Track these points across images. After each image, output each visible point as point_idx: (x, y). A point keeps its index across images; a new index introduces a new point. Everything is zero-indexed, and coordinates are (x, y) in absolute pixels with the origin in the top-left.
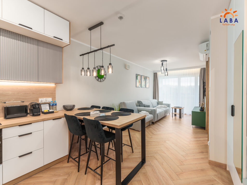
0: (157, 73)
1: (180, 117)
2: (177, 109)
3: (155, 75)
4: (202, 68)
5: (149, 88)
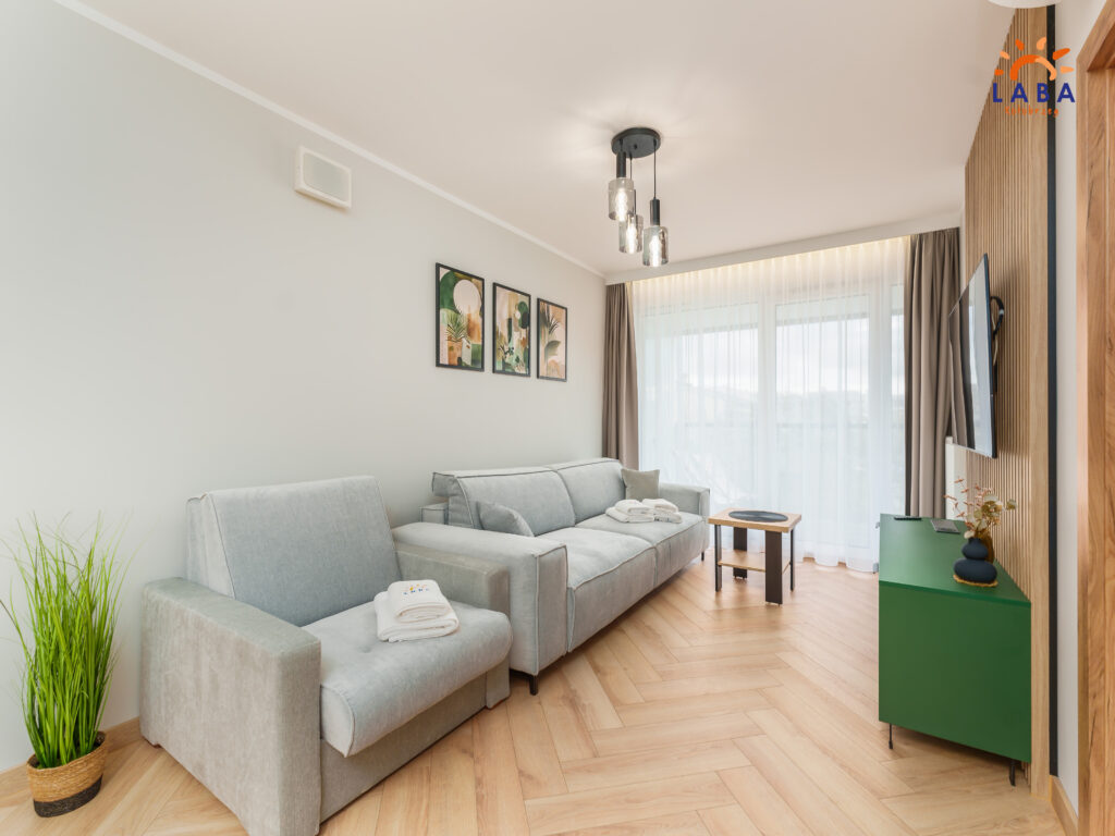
0: (627, 286)
1: (774, 594)
2: (750, 532)
3: (616, 301)
5: (565, 380)
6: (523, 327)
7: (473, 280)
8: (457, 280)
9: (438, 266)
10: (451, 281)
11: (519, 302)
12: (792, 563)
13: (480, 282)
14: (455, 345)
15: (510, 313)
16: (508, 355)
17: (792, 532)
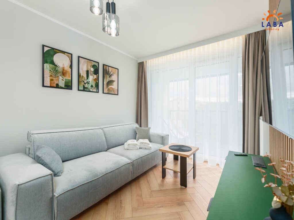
0: (145, 62)
1: (184, 183)
4: (249, 35)
5: (118, 95)
6: (95, 74)
7: (66, 54)
8: (55, 53)
9: (43, 46)
10: (52, 53)
11: (93, 65)
12: (194, 167)
13: (70, 55)
14: (54, 79)
15: (87, 68)
16: (86, 84)
17: (194, 154)
